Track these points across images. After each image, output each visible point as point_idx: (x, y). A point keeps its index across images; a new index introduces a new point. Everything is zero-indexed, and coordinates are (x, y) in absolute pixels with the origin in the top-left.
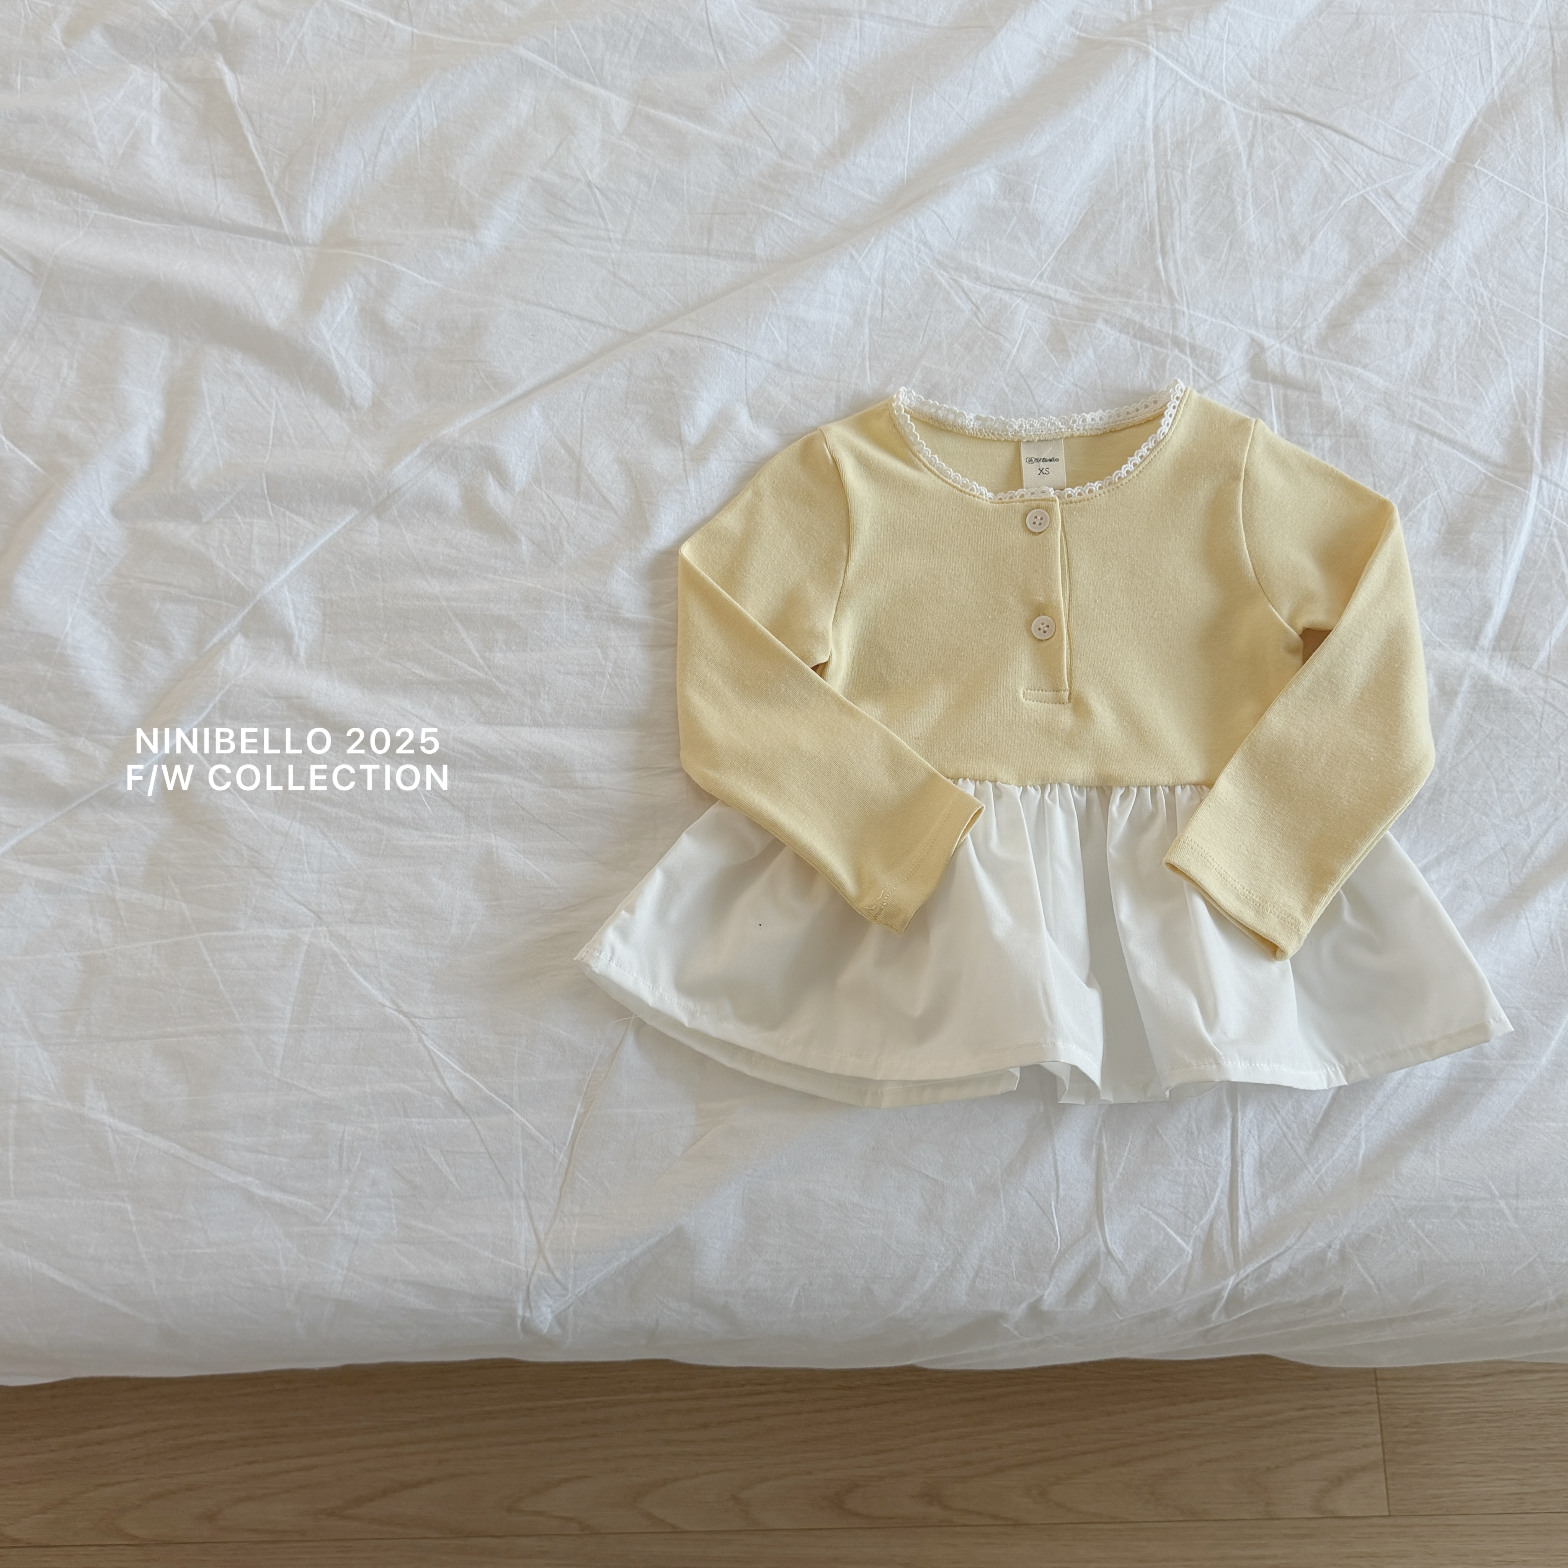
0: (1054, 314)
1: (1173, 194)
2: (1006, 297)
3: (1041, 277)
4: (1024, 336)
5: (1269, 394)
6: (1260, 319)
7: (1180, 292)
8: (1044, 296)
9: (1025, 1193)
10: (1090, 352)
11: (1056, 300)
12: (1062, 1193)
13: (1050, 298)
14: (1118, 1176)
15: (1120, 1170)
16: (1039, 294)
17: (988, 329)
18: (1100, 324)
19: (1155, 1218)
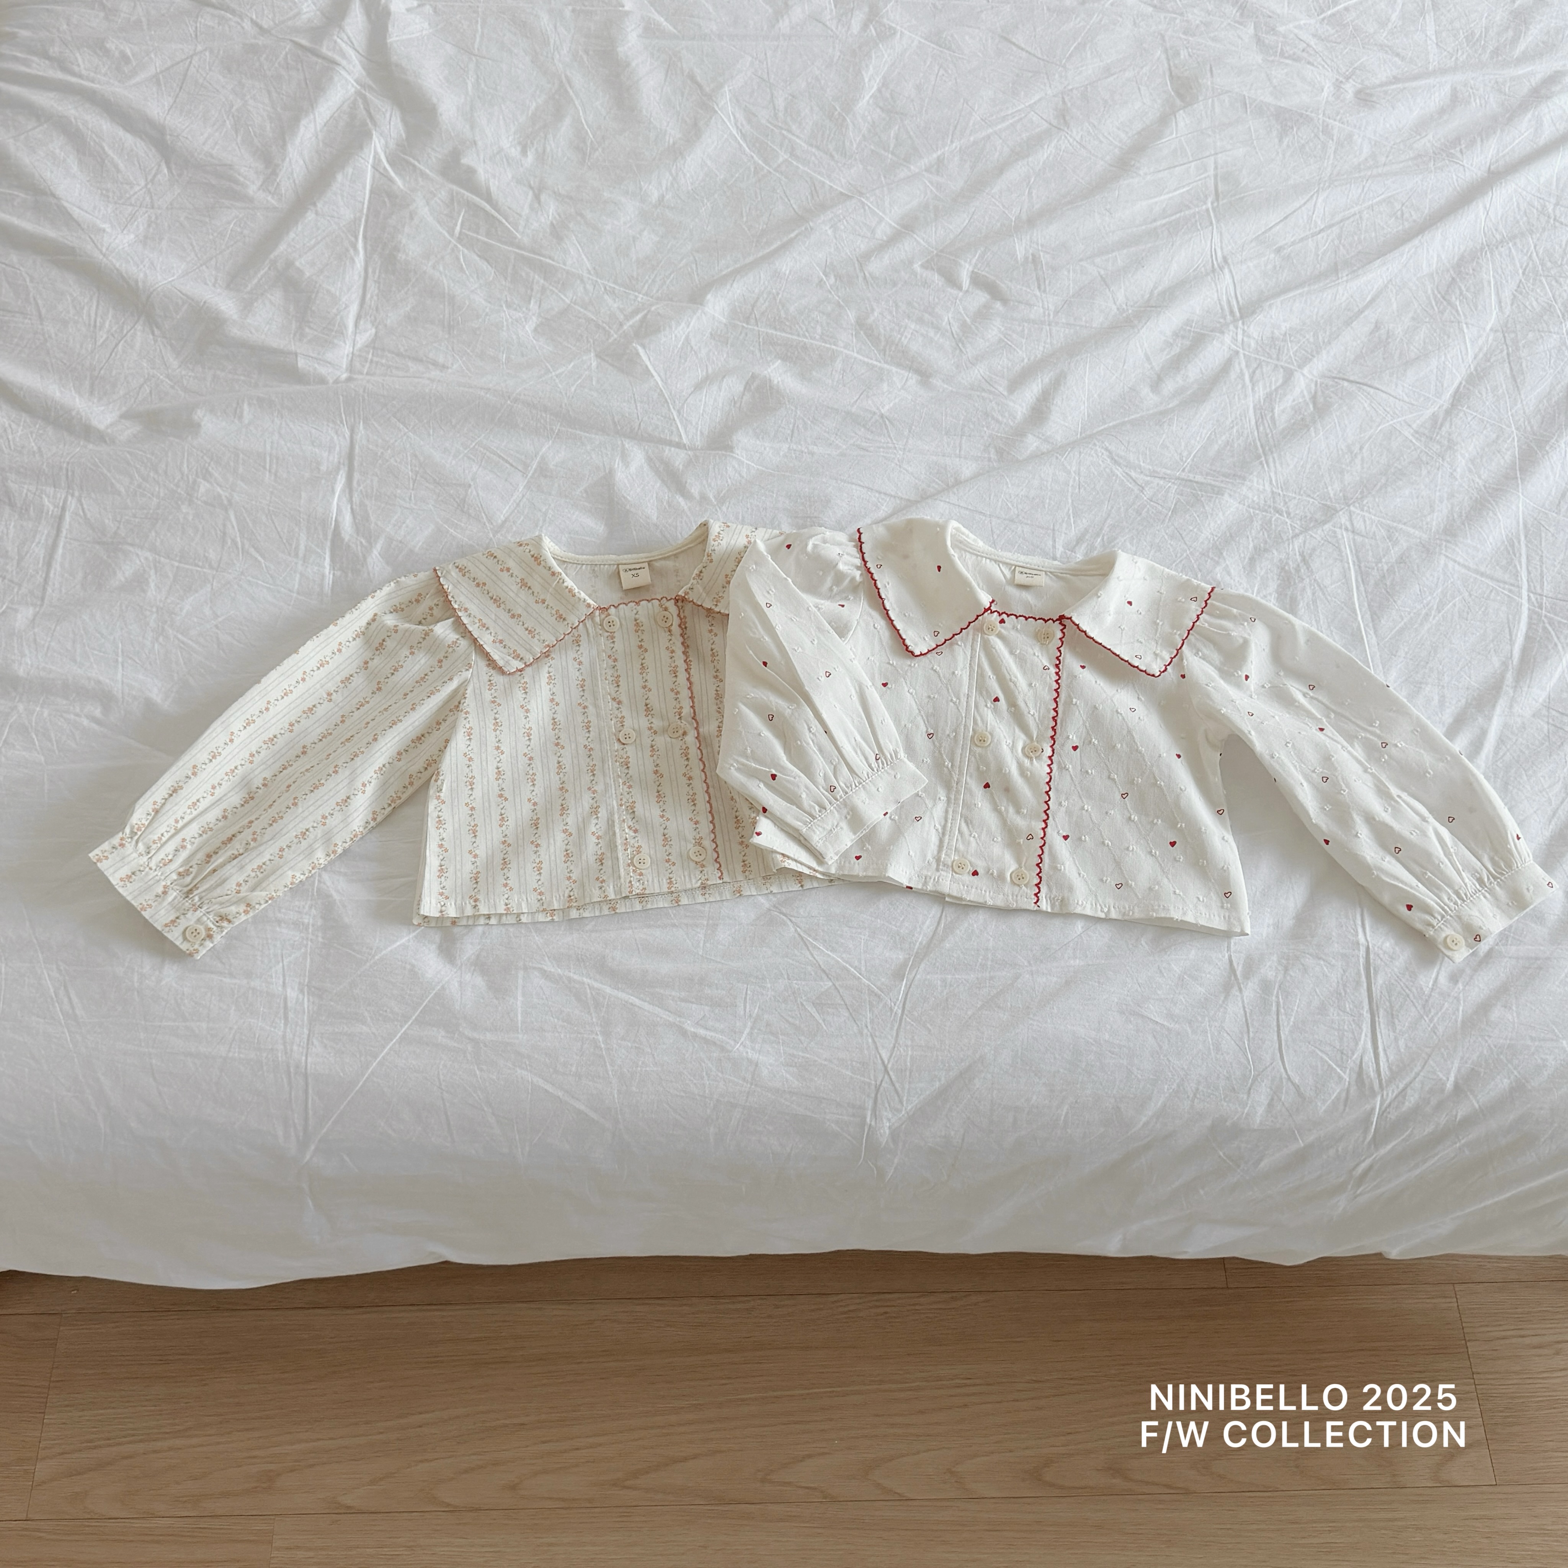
0: (1195, 489)
1: (1267, 425)
2: (1161, 482)
3: (1183, 470)
4: (1176, 504)
5: (1343, 538)
6: (1332, 495)
7: (1277, 481)
8: (1186, 480)
9: (1225, 1035)
10: (1221, 514)
11: (1197, 482)
12: (1251, 1035)
13: (1191, 481)
14: (1291, 1023)
15: (1292, 1019)
16: (1183, 479)
17: (1151, 501)
18: (1226, 497)
19: (1320, 1053)
